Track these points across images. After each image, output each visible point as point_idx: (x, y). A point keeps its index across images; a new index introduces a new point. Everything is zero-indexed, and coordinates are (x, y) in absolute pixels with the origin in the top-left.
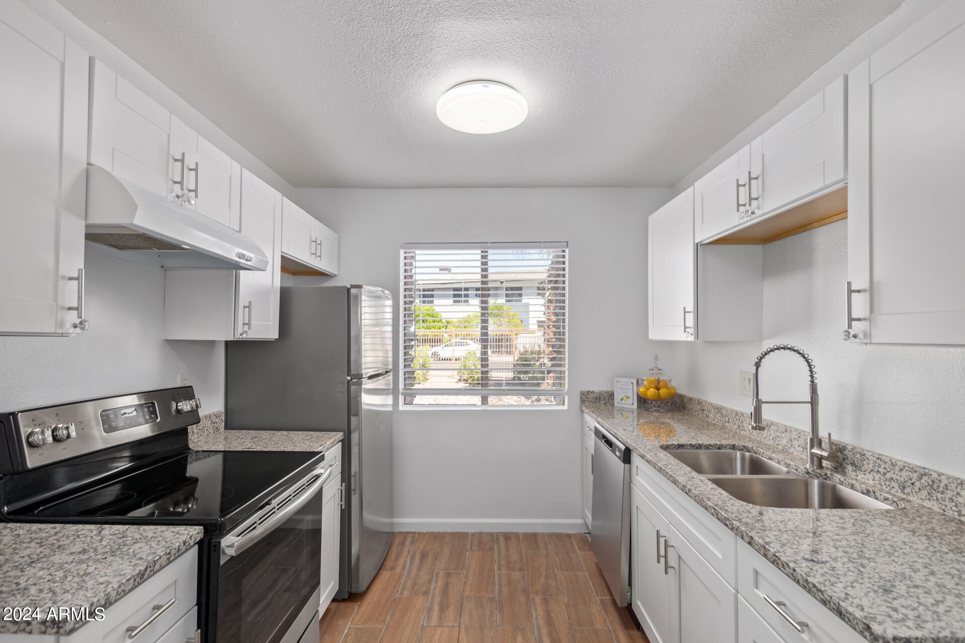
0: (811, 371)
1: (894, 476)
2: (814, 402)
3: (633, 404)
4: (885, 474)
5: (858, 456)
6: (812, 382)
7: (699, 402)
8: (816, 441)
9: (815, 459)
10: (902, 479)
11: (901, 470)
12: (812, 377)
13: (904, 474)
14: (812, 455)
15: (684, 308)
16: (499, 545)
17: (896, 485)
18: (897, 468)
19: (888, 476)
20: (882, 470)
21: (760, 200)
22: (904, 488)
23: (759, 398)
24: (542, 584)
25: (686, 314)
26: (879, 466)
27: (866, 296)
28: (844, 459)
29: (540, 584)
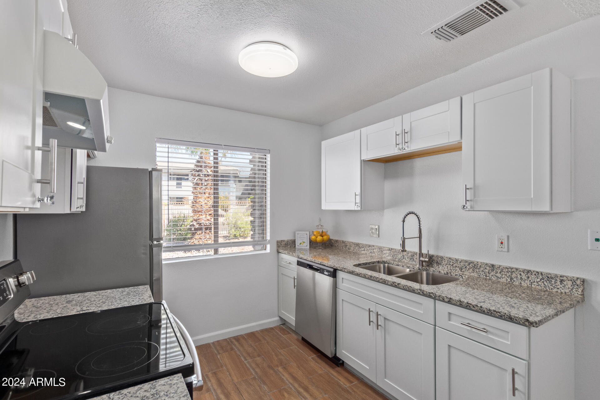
0: (419, 223)
1: (457, 265)
2: (420, 237)
3: (307, 246)
4: (453, 265)
5: (440, 259)
6: (420, 228)
7: (343, 242)
8: (421, 255)
9: (421, 262)
10: (461, 266)
11: (460, 262)
12: (420, 226)
13: (462, 264)
14: (420, 260)
15: (355, 193)
16: (235, 345)
17: (458, 269)
18: (459, 262)
19: (454, 265)
20: (451, 263)
21: (409, 143)
22: (462, 269)
23: (404, 237)
24: (277, 360)
25: (356, 196)
26: (450, 262)
27: (473, 191)
28: (432, 261)
29: (276, 361)
